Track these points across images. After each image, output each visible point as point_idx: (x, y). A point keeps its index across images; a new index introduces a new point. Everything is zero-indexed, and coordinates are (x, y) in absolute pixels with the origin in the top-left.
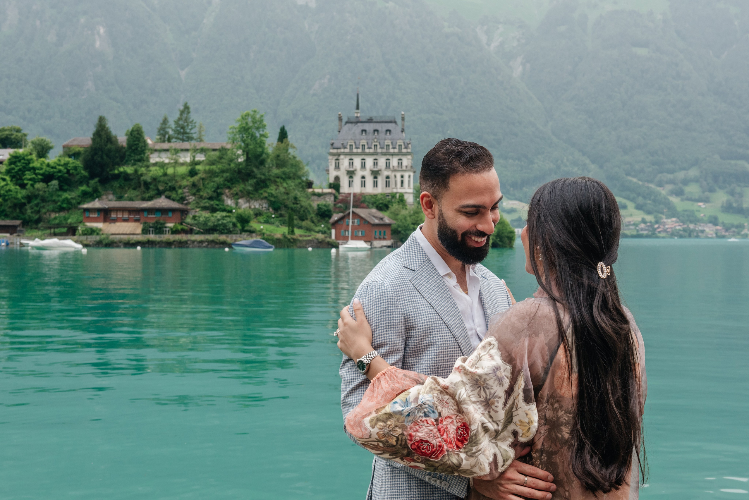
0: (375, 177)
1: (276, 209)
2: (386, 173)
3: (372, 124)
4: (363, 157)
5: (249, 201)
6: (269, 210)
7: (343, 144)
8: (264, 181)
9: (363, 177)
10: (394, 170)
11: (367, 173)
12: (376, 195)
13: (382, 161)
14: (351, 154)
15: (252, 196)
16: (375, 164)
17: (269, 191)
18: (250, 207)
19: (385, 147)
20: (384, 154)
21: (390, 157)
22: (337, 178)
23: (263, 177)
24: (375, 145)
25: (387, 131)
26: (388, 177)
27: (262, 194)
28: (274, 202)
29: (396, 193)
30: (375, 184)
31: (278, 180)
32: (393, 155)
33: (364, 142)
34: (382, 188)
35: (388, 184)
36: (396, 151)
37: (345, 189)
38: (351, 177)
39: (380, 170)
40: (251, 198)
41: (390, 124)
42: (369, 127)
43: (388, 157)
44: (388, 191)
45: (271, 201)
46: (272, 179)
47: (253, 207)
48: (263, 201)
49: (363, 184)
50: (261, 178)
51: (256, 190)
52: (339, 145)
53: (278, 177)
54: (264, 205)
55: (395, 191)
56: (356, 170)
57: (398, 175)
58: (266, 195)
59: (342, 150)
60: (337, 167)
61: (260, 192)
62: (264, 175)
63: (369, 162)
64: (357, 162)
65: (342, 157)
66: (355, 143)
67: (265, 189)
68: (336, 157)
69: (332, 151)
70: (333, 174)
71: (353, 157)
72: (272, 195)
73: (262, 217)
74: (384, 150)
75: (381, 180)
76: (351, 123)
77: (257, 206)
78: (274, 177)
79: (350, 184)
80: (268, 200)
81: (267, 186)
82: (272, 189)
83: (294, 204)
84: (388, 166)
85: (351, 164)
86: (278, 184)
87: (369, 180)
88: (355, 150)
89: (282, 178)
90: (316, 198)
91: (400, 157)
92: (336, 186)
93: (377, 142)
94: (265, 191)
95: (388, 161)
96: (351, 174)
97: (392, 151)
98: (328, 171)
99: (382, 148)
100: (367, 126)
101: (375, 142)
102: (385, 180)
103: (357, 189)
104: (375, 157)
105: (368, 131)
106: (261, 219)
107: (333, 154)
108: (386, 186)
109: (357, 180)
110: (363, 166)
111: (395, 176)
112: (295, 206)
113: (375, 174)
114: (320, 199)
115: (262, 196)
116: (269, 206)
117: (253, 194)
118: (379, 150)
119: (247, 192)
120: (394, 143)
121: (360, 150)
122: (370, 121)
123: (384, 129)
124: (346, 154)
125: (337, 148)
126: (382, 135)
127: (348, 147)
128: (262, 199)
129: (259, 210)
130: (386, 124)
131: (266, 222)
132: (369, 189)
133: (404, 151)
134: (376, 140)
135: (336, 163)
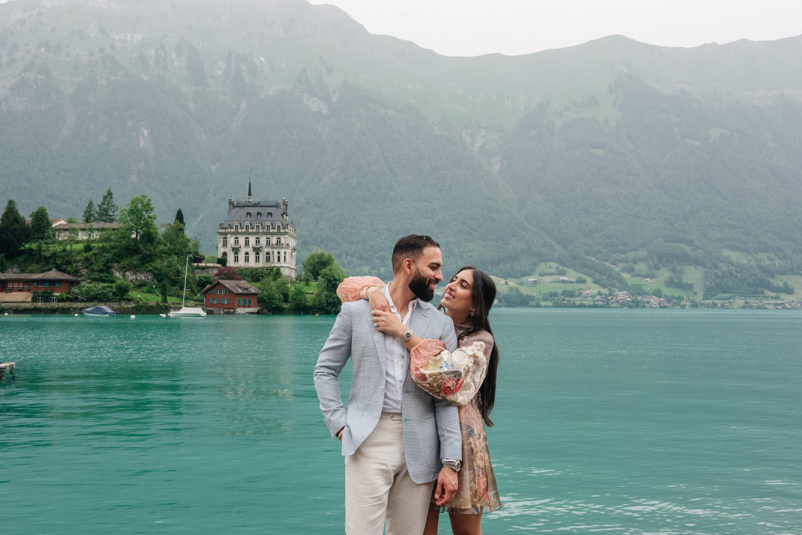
0: (257, 254)
1: (159, 281)
2: (266, 250)
3: (256, 208)
4: (247, 236)
5: (135, 274)
6: (153, 281)
7: (229, 225)
8: (150, 256)
9: (247, 253)
10: (273, 248)
11: (250, 250)
12: (257, 269)
13: (263, 240)
14: (236, 233)
15: (138, 269)
16: (258, 242)
17: (154, 265)
18: (137, 279)
19: (266, 228)
20: (264, 234)
21: (270, 237)
22: (225, 254)
23: (148, 253)
24: (257, 226)
25: (269, 213)
26: (268, 253)
27: (147, 267)
28: (158, 274)
29: (274, 267)
30: (257, 259)
31: (164, 255)
32: (272, 234)
33: (247, 223)
34: (263, 263)
35: (268, 260)
36: (275, 231)
37: (231, 263)
38: (236, 253)
39: (262, 247)
40: (137, 271)
41: (272, 208)
42: (253, 211)
43: (268, 236)
44: (268, 265)
45: (155, 273)
46: (158, 254)
47: (139, 279)
48: (148, 274)
49: (247, 260)
50: (146, 254)
51: (143, 264)
52: (227, 226)
53: (164, 253)
54: (149, 277)
55: (273, 265)
56: (240, 247)
57: (276, 251)
58: (151, 268)
59: (229, 230)
60: (225, 244)
61: (146, 265)
62: (149, 251)
63: (252, 240)
64: (242, 240)
65: (228, 236)
66: (240, 224)
67: (150, 263)
68: (224, 236)
69: (220, 231)
70: (221, 250)
71: (238, 236)
72: (156, 268)
73: (146, 287)
74: (265, 230)
75: (262, 256)
76: (239, 207)
77: (143, 278)
78: (159, 252)
79: (236, 259)
80: (153, 272)
81: (153, 261)
82: (158, 264)
83: (176, 276)
84: (268, 243)
85: (237, 242)
86: (163, 259)
87: (252, 256)
88: (240, 230)
89: (167, 254)
90: (200, 271)
91: (278, 236)
92: (223, 261)
93: (259, 223)
94: (150, 265)
95: (268, 240)
96: (236, 250)
97: (271, 231)
98: (217, 248)
99: (263, 228)
100: (251, 210)
101: (257, 223)
102: (265, 256)
103: (242, 263)
104: (257, 236)
105: (252, 214)
106: (145, 289)
107: (220, 234)
108: (267, 262)
109: (242, 256)
110: (247, 243)
111: (273, 252)
112: (177, 277)
113: (257, 251)
114: (203, 272)
115: (147, 269)
116: (154, 278)
117: (139, 267)
118: (261, 230)
119: (133, 265)
120: (274, 225)
121: (244, 230)
122: (255, 205)
123: (266, 213)
124: (232, 234)
125: (225, 229)
126: (264, 217)
127: (234, 227)
128: (147, 272)
129: (144, 281)
130: (268, 208)
131: (149, 292)
132: (252, 263)
133: (282, 231)
134: (258, 222)
135: (224, 241)
